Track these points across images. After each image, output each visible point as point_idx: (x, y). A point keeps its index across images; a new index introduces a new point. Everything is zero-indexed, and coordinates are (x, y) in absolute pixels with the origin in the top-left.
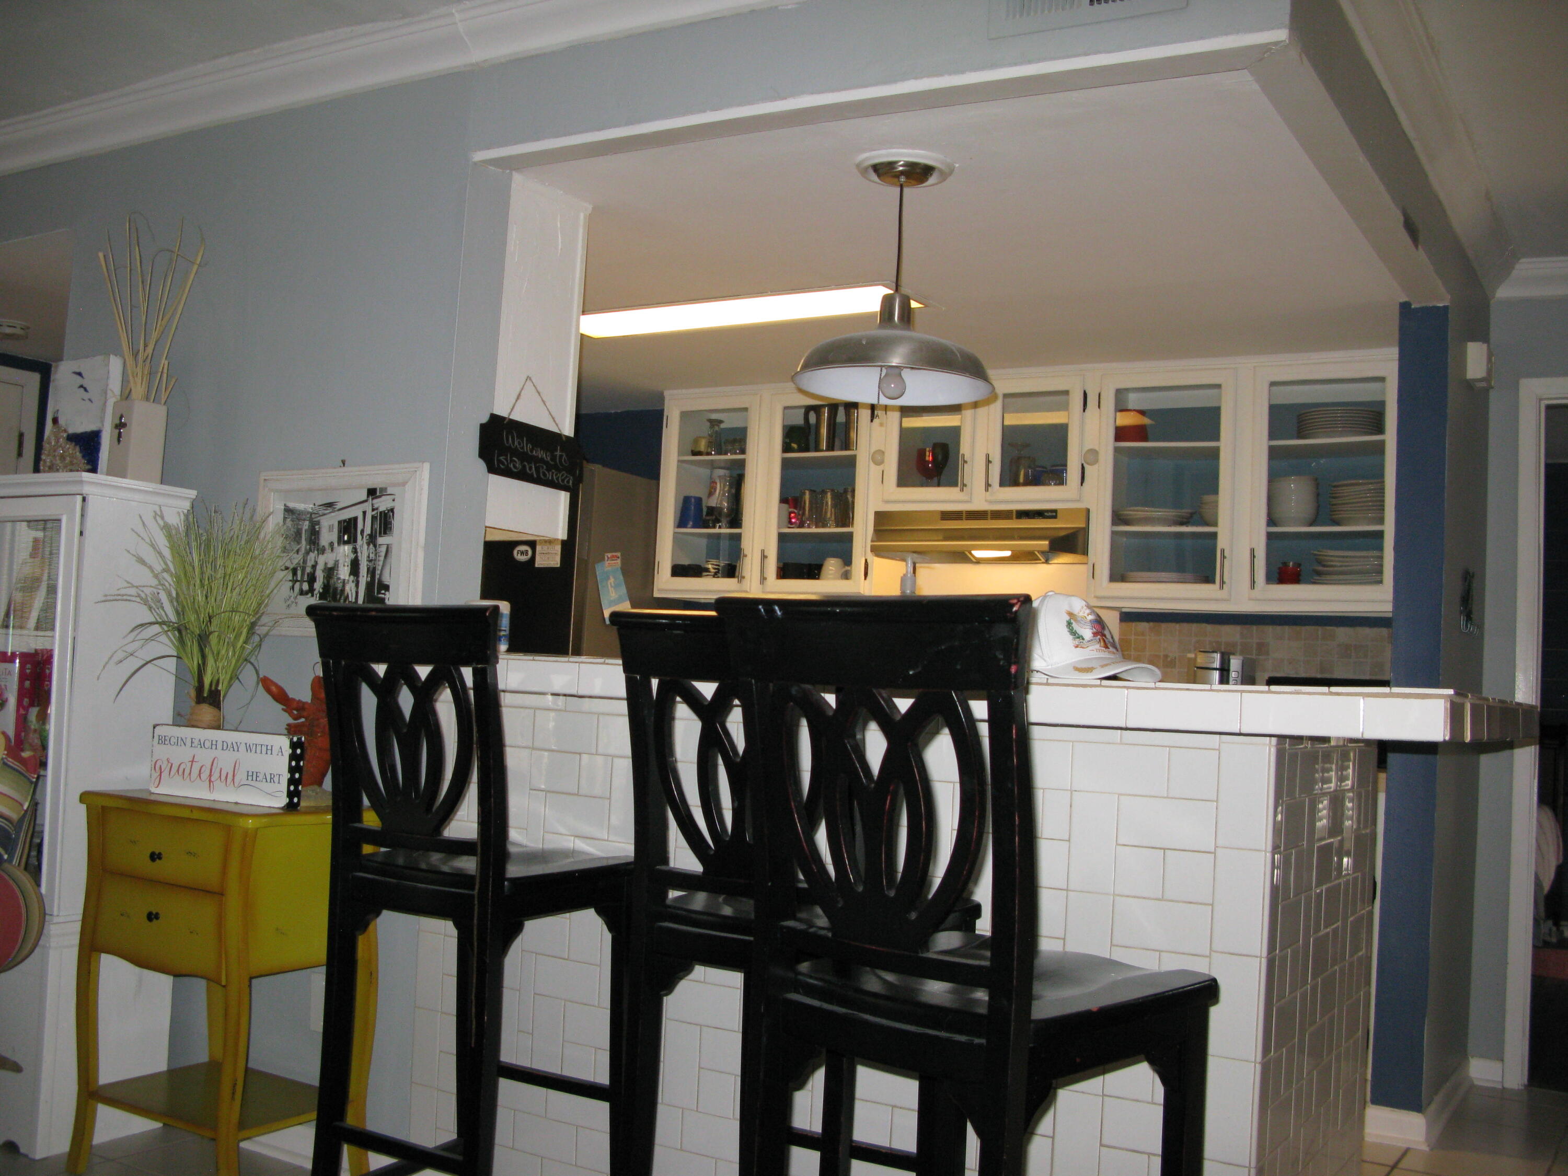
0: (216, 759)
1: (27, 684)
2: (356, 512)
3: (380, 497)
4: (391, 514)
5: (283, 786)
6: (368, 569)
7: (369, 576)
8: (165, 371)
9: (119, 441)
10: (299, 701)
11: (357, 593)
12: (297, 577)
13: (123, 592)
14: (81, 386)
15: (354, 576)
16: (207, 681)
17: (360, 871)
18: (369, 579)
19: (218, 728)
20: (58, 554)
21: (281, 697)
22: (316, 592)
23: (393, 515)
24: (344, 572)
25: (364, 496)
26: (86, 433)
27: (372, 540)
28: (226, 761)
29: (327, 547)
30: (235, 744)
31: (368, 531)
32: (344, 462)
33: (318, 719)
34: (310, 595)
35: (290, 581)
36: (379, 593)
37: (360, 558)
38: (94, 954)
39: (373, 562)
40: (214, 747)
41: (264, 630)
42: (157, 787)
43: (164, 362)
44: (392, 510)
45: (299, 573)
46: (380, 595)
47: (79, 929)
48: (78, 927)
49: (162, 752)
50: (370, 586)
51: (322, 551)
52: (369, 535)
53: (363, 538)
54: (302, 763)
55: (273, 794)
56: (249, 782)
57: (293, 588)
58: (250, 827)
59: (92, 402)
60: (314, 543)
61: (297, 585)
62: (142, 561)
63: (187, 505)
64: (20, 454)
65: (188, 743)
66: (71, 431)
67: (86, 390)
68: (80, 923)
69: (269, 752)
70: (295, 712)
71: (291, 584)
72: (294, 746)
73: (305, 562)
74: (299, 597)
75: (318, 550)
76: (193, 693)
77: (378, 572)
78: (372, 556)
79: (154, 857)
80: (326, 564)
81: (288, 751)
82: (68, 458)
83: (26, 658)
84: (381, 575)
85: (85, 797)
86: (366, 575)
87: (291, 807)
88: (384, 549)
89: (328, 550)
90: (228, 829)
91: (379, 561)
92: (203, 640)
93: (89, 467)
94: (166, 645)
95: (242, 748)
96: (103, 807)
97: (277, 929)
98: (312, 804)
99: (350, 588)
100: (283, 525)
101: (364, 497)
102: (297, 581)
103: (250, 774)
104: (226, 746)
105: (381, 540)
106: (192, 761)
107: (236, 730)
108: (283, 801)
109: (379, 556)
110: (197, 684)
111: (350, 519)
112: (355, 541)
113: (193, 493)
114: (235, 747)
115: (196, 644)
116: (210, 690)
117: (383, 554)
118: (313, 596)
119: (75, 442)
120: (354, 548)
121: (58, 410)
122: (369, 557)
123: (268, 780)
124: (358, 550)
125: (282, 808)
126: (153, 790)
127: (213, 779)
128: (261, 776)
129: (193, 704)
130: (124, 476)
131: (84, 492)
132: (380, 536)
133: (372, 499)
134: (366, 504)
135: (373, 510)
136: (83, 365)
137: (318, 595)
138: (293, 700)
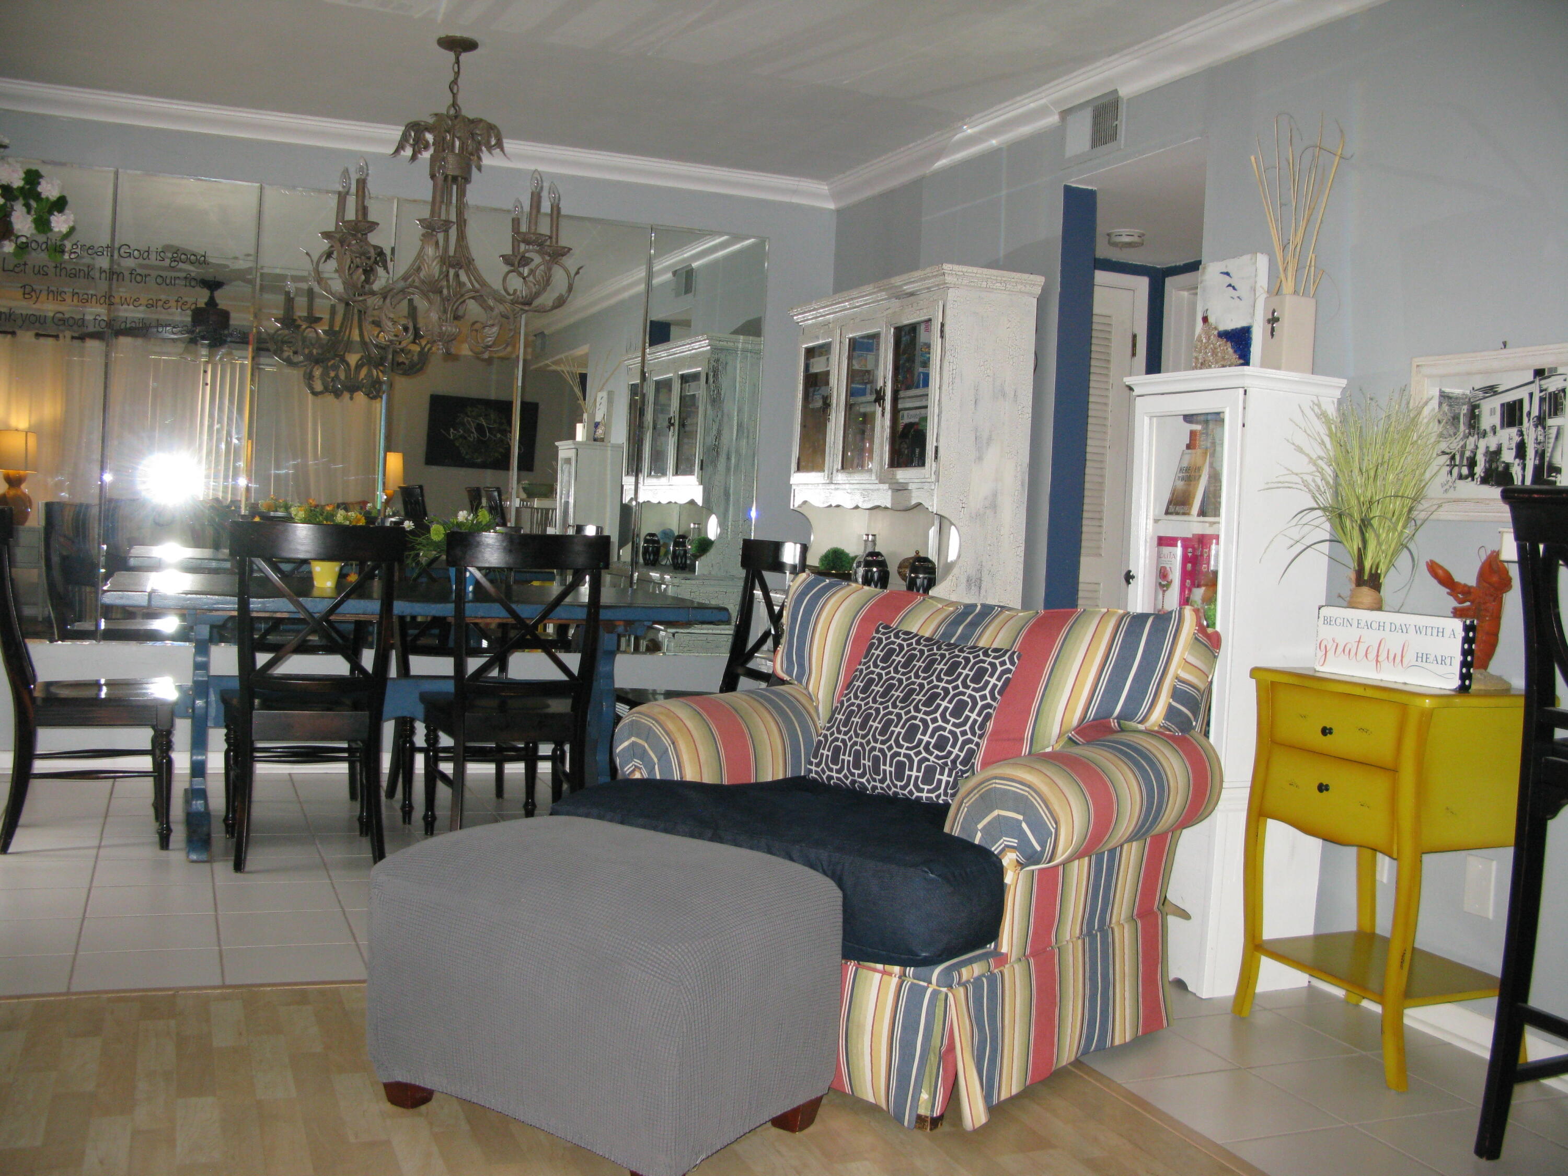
0: (1383, 642)
1: (1189, 566)
2: (1523, 394)
3: (1549, 377)
4: (1563, 394)
5: (1455, 668)
6: (1536, 452)
7: (1537, 458)
8: (1313, 263)
9: (1272, 335)
10: (1465, 586)
11: (1524, 477)
12: (1455, 462)
13: (1281, 479)
14: (1230, 285)
15: (1520, 459)
16: (1367, 565)
17: (1553, 755)
18: (1537, 462)
19: (1380, 609)
20: (1222, 444)
21: (1446, 580)
22: (1476, 477)
23: (1565, 395)
24: (1508, 456)
25: (1530, 376)
26: (1236, 329)
27: (1541, 421)
28: (1394, 643)
29: (1488, 430)
30: (1404, 627)
31: (1535, 412)
32: (1505, 344)
33: (1485, 603)
34: (1470, 479)
35: (1448, 465)
36: (1549, 476)
37: (1526, 441)
38: (1262, 818)
39: (1541, 445)
40: (1381, 628)
41: (1422, 515)
42: (1323, 665)
43: (1311, 255)
44: (1564, 390)
45: (1458, 458)
46: (1551, 478)
47: (1247, 795)
48: (1246, 793)
49: (1327, 632)
50: (1538, 470)
51: (1484, 434)
52: (1536, 417)
53: (1529, 420)
54: (1473, 646)
55: (1445, 676)
56: (1419, 664)
57: (1451, 472)
58: (1427, 706)
59: (1241, 299)
60: (1474, 428)
61: (1456, 470)
62: (1300, 450)
63: (1337, 394)
64: (1134, 354)
65: (1355, 624)
66: (1222, 327)
67: (1234, 288)
68: (1249, 789)
69: (1440, 634)
70: (1460, 596)
71: (1448, 468)
72: (1467, 629)
73: (1464, 446)
74: (1458, 481)
75: (1478, 434)
76: (1353, 576)
77: (1547, 455)
78: (1541, 438)
79: (1326, 731)
80: (1487, 447)
81: (1460, 634)
82: (1220, 354)
83: (1186, 542)
84: (1551, 457)
85: (1255, 672)
86: (1533, 458)
87: (1463, 689)
88: (1553, 432)
89: (1490, 434)
90: (1404, 707)
91: (1548, 443)
92: (1365, 524)
93: (1241, 361)
94: (1323, 530)
95: (1412, 630)
96: (1272, 683)
97: (1447, 809)
98: (1482, 687)
99: (1516, 471)
100: (1439, 411)
101: (1531, 379)
102: (1455, 465)
103: (1420, 655)
104: (1394, 628)
105: (1550, 422)
106: (1359, 642)
107: (1398, 612)
108: (1456, 683)
109: (1549, 438)
110: (1357, 568)
111: (1515, 402)
112: (1521, 423)
113: (1343, 382)
114: (1404, 629)
115: (1357, 529)
116: (1371, 574)
117: (1553, 436)
118: (1473, 480)
119: (1226, 338)
120: (1519, 431)
121: (1207, 310)
122: (1536, 439)
123: (1440, 662)
124: (1525, 433)
125: (1454, 690)
126: (1318, 668)
127: (1380, 659)
128: (1431, 658)
129: (1354, 586)
130: (1278, 367)
131: (1245, 385)
132: (1550, 417)
133: (1540, 380)
134: (1533, 385)
135: (1541, 391)
136: (1230, 265)
137: (1479, 479)
138: (1458, 584)
